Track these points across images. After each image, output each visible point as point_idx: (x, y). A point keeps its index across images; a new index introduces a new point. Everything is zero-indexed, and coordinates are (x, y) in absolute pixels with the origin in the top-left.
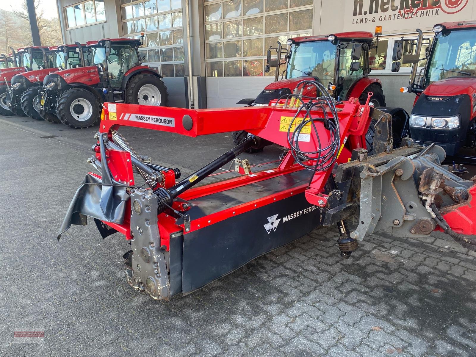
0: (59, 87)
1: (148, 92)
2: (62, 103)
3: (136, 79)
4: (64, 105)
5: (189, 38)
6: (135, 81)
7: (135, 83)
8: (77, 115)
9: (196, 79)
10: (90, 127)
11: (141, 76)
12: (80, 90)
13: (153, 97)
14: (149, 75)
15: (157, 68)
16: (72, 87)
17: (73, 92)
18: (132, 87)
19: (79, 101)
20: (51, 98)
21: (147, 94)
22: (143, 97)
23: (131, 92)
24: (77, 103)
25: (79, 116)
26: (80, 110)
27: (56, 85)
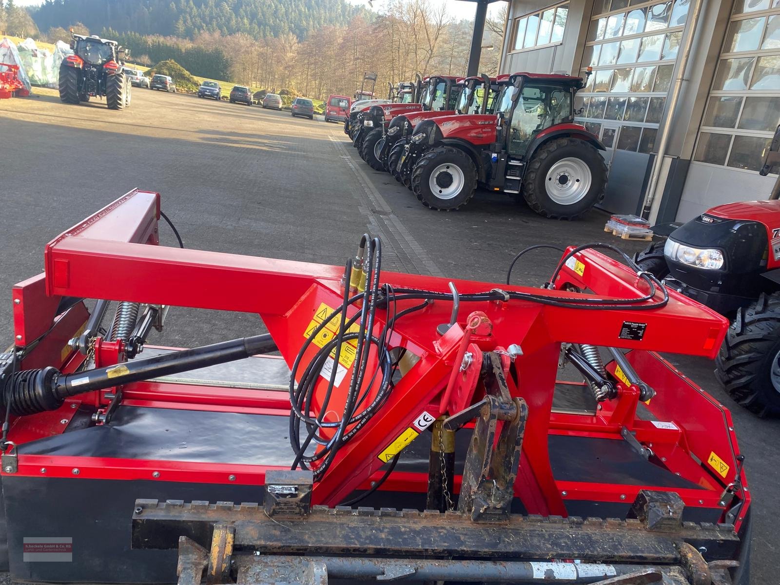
0: (431, 141)
1: (569, 170)
2: (420, 167)
3: (553, 147)
4: (423, 169)
5: (679, 83)
6: (550, 149)
7: (549, 152)
8: (440, 189)
9: (668, 161)
10: (453, 210)
11: (564, 141)
12: (452, 151)
13: (578, 181)
14: (578, 141)
15: (614, 131)
16: (444, 144)
17: (443, 152)
18: (541, 159)
19: (448, 167)
20: (415, 155)
21: (566, 174)
22: (559, 177)
23: (537, 165)
24: (445, 170)
25: (443, 190)
26: (445, 181)
27: (427, 137)
